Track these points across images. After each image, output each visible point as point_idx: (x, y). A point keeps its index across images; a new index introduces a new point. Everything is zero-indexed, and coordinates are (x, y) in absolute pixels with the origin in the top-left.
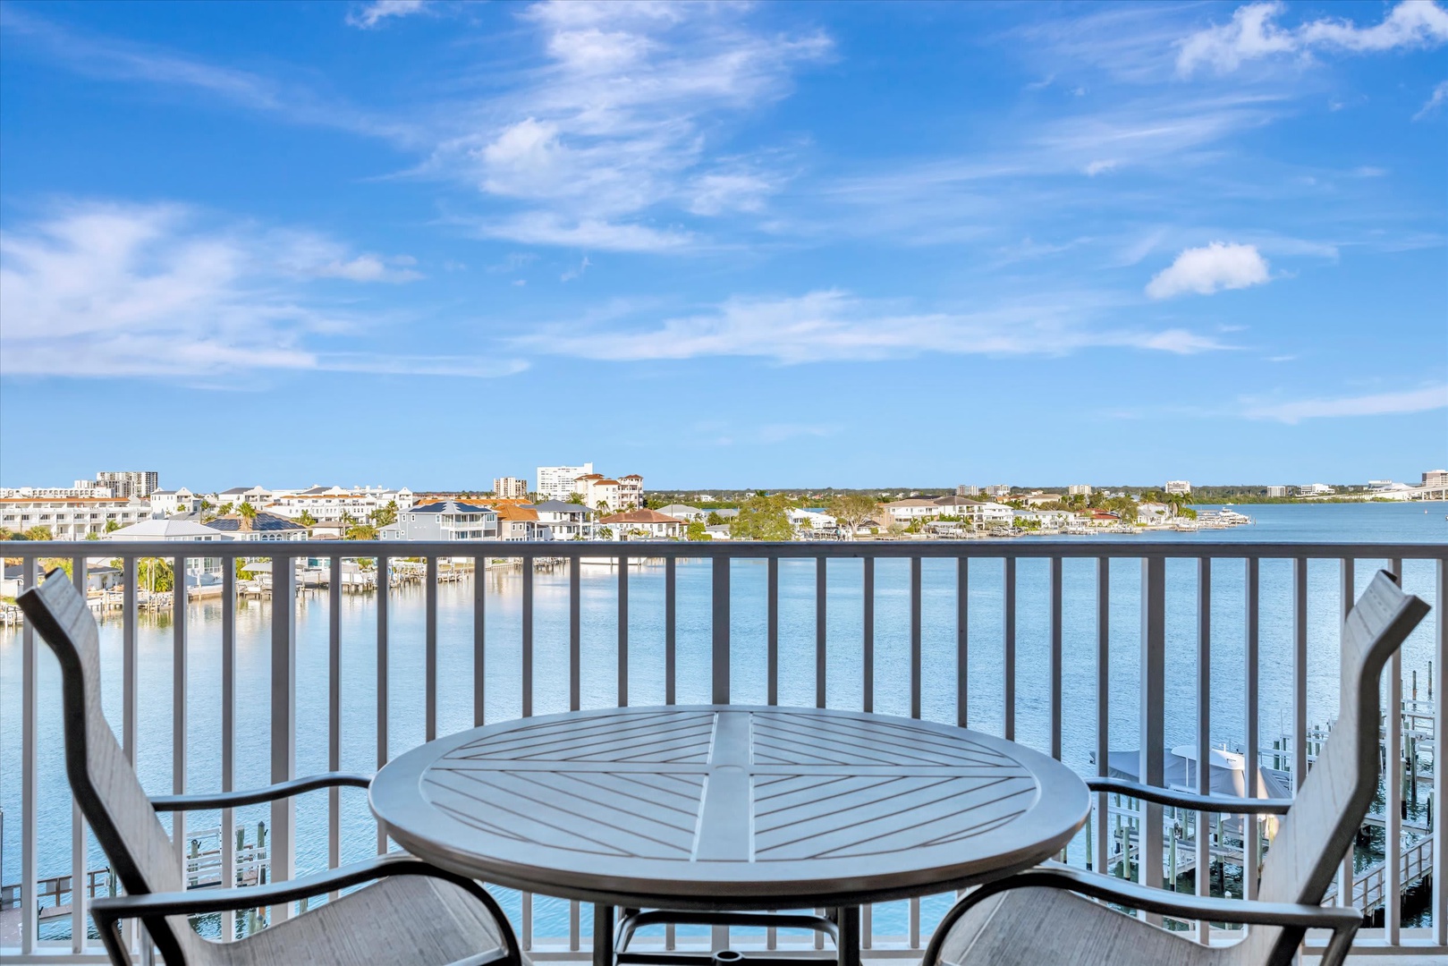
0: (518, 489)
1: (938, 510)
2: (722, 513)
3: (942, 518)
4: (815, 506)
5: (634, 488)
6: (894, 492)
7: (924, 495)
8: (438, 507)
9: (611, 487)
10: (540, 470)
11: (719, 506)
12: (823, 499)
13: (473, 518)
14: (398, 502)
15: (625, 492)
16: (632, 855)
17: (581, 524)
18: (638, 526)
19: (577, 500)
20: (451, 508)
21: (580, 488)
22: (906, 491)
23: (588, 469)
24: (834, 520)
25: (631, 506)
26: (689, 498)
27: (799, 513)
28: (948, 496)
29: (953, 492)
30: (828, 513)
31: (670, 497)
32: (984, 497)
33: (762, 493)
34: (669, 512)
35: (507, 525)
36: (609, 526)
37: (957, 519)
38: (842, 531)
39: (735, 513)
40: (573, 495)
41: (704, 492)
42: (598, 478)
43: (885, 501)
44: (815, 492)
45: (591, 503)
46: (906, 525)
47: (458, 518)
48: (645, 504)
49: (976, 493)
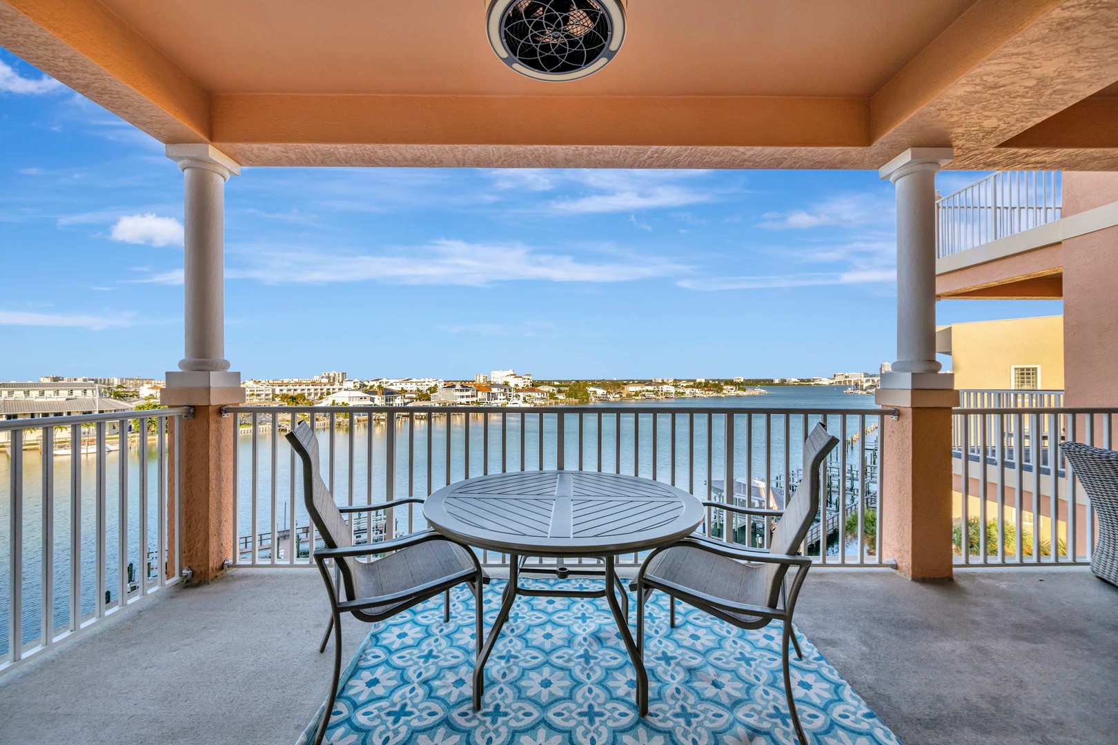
0: (484, 380)
1: (646, 388)
2: (562, 389)
3: (647, 391)
4: (598, 386)
5: (528, 379)
6: (629, 381)
7: (641, 382)
8: (454, 386)
9: (519, 379)
10: (492, 372)
11: (562, 386)
12: (602, 384)
13: (467, 391)
14: (438, 385)
15: (525, 380)
16: (525, 535)
17: (508, 393)
18: (530, 393)
19: (506, 384)
20: (458, 387)
21: (507, 379)
22: (633, 381)
23: (511, 372)
24: (605, 392)
25: (527, 386)
26: (549, 383)
27: (592, 389)
28: (650, 383)
29: (651, 381)
30: (603, 389)
31: (542, 383)
32: (663, 383)
33: (578, 381)
34: (541, 388)
35: (480, 394)
36: (519, 393)
37: (653, 391)
38: (609, 396)
39: (567, 389)
40: (505, 382)
41: (556, 381)
42: (515, 376)
43: (625, 384)
44: (598, 381)
45: (512, 385)
46: (633, 393)
47: (461, 390)
48: (533, 385)
49: (660, 381)
